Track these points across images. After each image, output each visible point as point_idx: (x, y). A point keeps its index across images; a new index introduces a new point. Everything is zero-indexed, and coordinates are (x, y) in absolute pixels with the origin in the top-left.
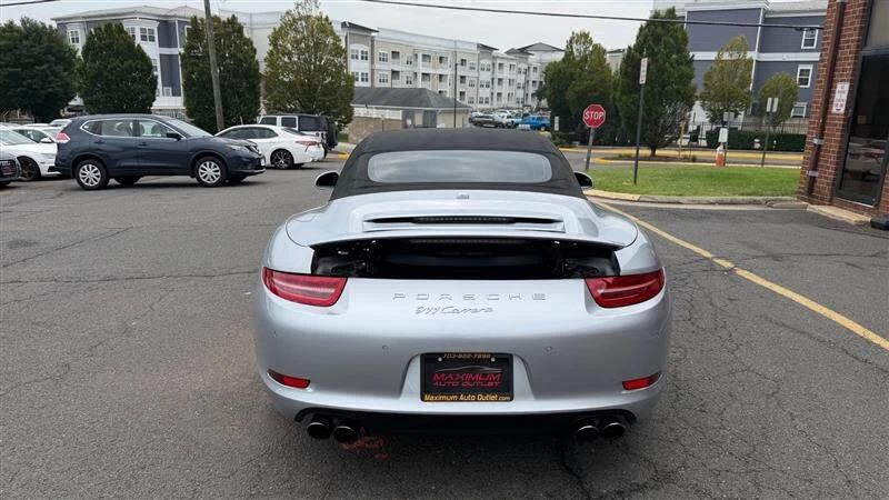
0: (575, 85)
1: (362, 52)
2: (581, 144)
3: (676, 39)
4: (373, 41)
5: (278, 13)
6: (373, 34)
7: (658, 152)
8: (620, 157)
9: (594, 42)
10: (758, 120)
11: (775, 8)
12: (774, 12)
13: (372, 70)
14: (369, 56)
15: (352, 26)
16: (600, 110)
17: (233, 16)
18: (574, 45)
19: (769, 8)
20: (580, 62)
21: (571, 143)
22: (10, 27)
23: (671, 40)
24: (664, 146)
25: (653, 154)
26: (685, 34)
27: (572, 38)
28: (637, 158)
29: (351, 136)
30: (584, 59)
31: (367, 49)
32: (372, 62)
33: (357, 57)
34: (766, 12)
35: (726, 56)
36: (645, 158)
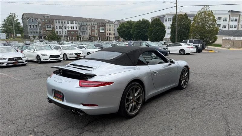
1: (235, 19)
4: (240, 15)
5: (196, 11)
6: (240, 13)
13: (238, 25)
14: (238, 20)
15: (232, 11)
17: (186, 13)
22: (140, 21)
29: (222, 45)
31: (237, 18)
32: (239, 22)
33: (233, 21)
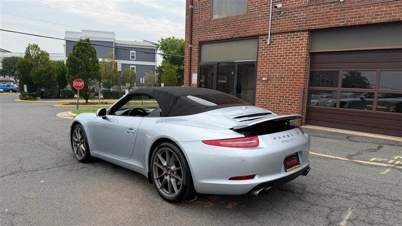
0: (34, 70)
2: (41, 98)
3: (91, 52)
7: (89, 101)
8: (71, 104)
9: (41, 50)
10: (119, 87)
11: (120, 43)
12: (118, 44)
16: (81, 82)
18: (30, 50)
19: (116, 42)
20: (36, 58)
21: (35, 98)
23: (90, 52)
24: (93, 98)
25: (87, 102)
26: (95, 50)
27: (29, 47)
28: (78, 104)
30: (38, 58)
34: (115, 44)
35: (106, 60)
36: (83, 104)
